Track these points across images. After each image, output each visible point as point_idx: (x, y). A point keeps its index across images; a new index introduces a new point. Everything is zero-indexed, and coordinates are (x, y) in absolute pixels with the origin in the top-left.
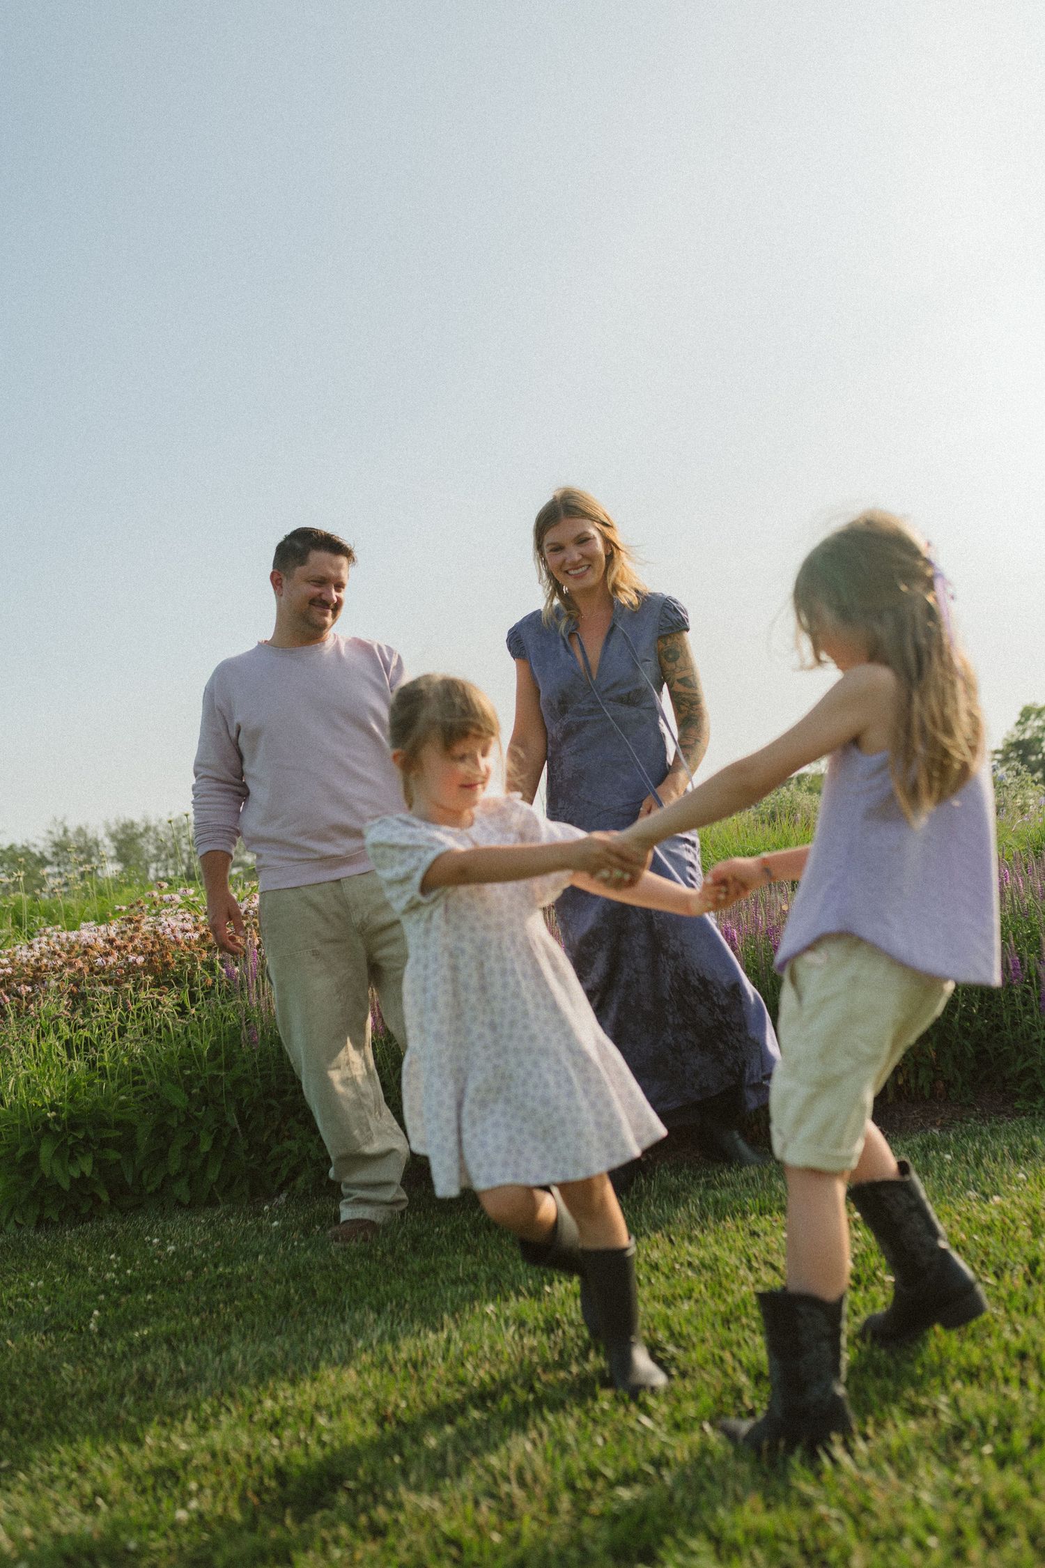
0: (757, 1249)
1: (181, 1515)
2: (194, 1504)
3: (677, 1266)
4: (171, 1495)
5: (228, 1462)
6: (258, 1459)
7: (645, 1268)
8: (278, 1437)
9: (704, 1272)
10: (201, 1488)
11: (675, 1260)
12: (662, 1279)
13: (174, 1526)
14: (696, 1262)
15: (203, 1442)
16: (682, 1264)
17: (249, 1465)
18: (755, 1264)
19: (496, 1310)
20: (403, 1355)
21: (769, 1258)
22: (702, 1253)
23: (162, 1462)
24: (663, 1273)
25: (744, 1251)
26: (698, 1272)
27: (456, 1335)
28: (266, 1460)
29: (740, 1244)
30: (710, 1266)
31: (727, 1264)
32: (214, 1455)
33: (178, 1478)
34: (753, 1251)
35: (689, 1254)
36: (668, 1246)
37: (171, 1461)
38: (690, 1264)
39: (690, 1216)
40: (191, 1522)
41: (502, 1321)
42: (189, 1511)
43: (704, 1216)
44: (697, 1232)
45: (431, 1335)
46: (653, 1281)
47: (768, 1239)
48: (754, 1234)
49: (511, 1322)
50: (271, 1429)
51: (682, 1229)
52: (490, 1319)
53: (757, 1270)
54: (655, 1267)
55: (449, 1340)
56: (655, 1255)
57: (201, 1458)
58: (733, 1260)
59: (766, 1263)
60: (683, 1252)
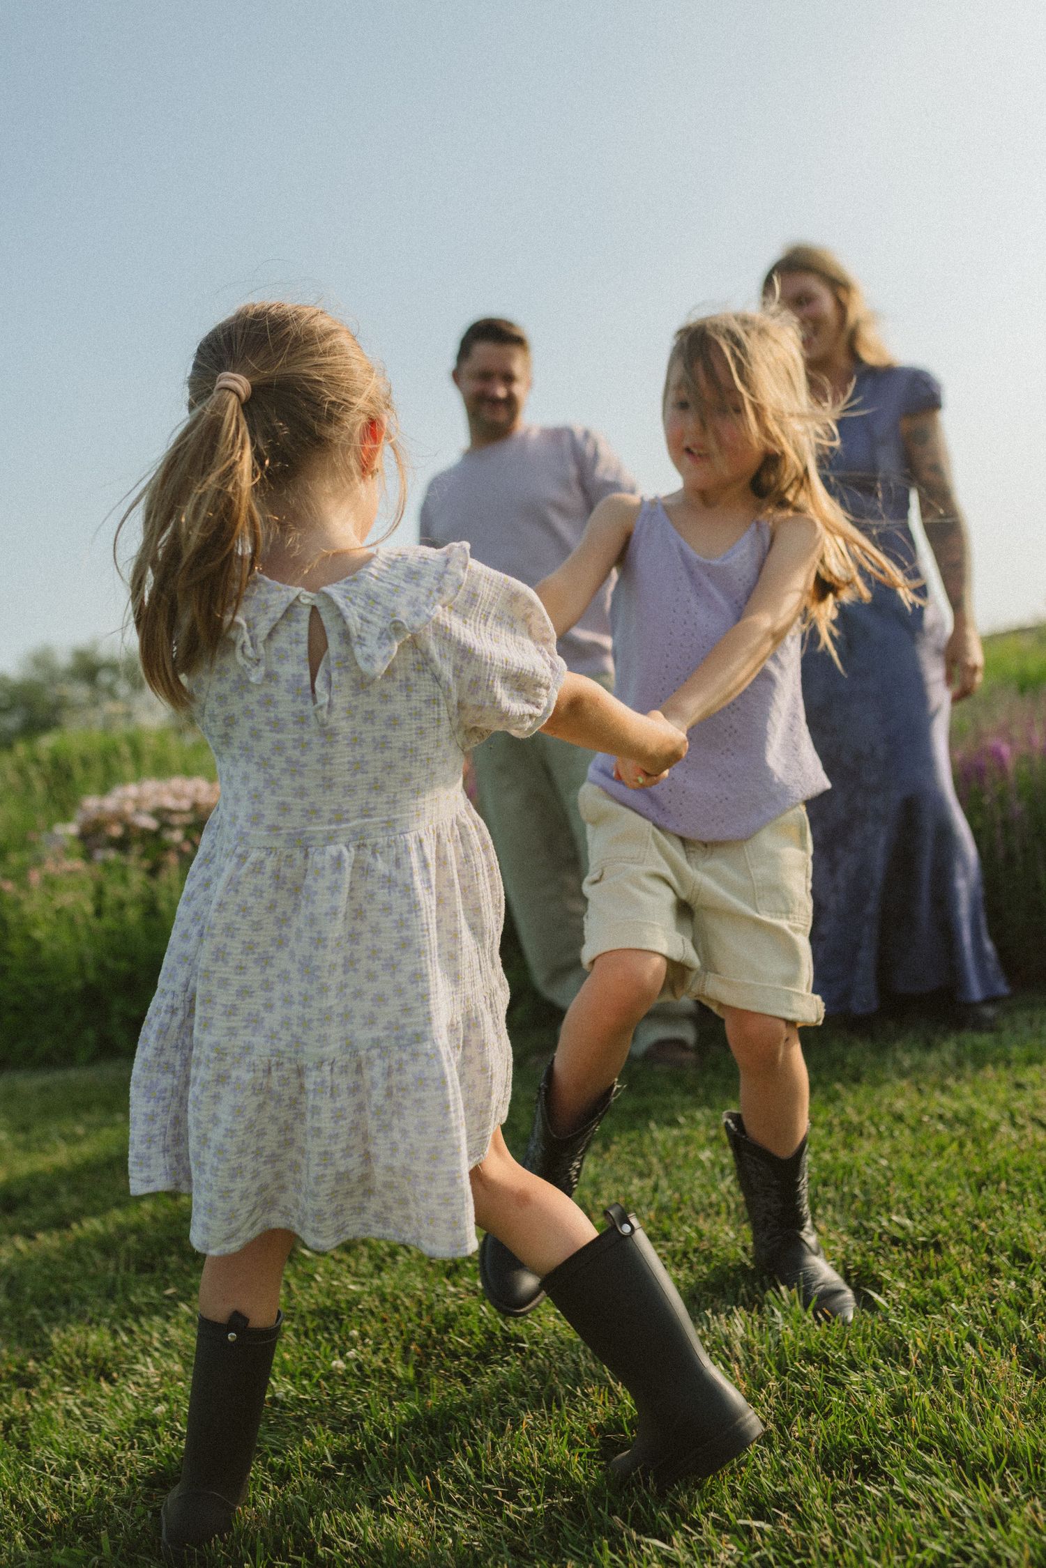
0: (1022, 1104)
1: (338, 1364)
2: (351, 1354)
3: (926, 1119)
4: (330, 1340)
5: (396, 1310)
6: (430, 1307)
7: (888, 1119)
8: (455, 1285)
9: (957, 1126)
10: (364, 1335)
11: (923, 1111)
12: (907, 1132)
13: (329, 1376)
14: (949, 1115)
15: (376, 1282)
16: (931, 1117)
17: (419, 1315)
18: (1020, 1121)
19: (712, 1157)
20: (603, 1202)
21: (1038, 1114)
22: (956, 1105)
23: (328, 1303)
24: (908, 1126)
25: (1006, 1106)
26: (950, 1124)
27: (664, 1183)
28: (439, 1308)
29: (1002, 1096)
30: (965, 1120)
31: (985, 1119)
32: (383, 1300)
33: (341, 1321)
34: (1016, 1105)
35: (941, 1106)
36: (915, 1096)
37: (337, 1302)
38: (941, 1117)
39: (944, 1063)
40: (349, 1373)
41: (717, 1170)
42: (347, 1361)
43: (960, 1063)
44: (950, 1081)
45: (636, 1181)
46: (897, 1133)
47: (1037, 1092)
48: (1019, 1086)
49: (727, 1171)
50: (448, 1276)
51: (933, 1077)
52: (703, 1167)
53: (1023, 1127)
54: (899, 1118)
55: (655, 1189)
56: (900, 1105)
57: (369, 1302)
58: (993, 1114)
59: (1034, 1120)
60: (933, 1104)
